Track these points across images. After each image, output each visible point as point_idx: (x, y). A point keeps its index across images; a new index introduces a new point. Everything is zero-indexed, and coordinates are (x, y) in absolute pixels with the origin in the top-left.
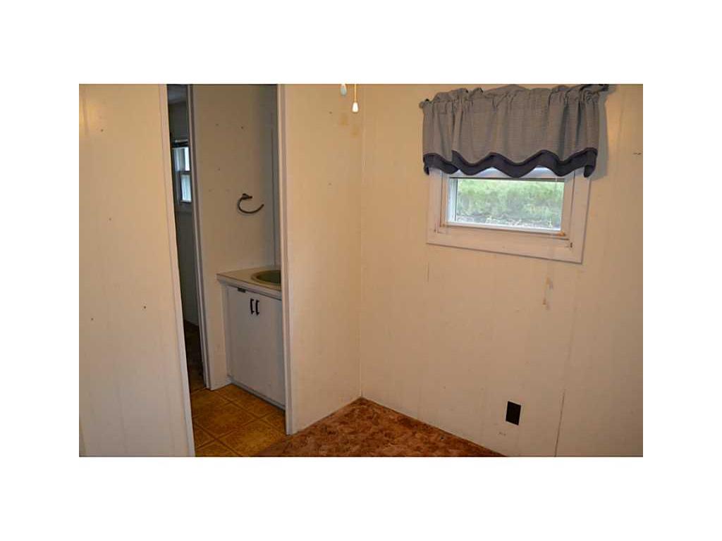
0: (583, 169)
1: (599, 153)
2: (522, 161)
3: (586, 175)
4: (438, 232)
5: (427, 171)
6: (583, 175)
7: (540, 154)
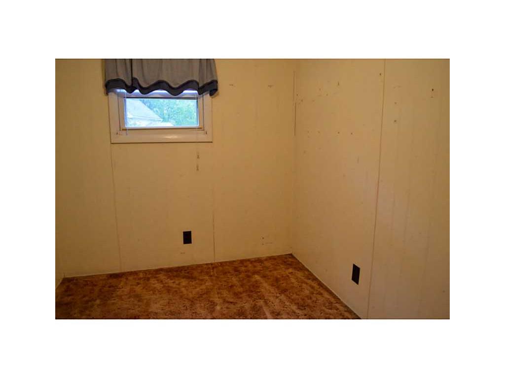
0: (209, 92)
1: (219, 82)
2: (177, 86)
3: (211, 95)
4: (119, 135)
5: (107, 94)
6: (209, 95)
7: (188, 82)
